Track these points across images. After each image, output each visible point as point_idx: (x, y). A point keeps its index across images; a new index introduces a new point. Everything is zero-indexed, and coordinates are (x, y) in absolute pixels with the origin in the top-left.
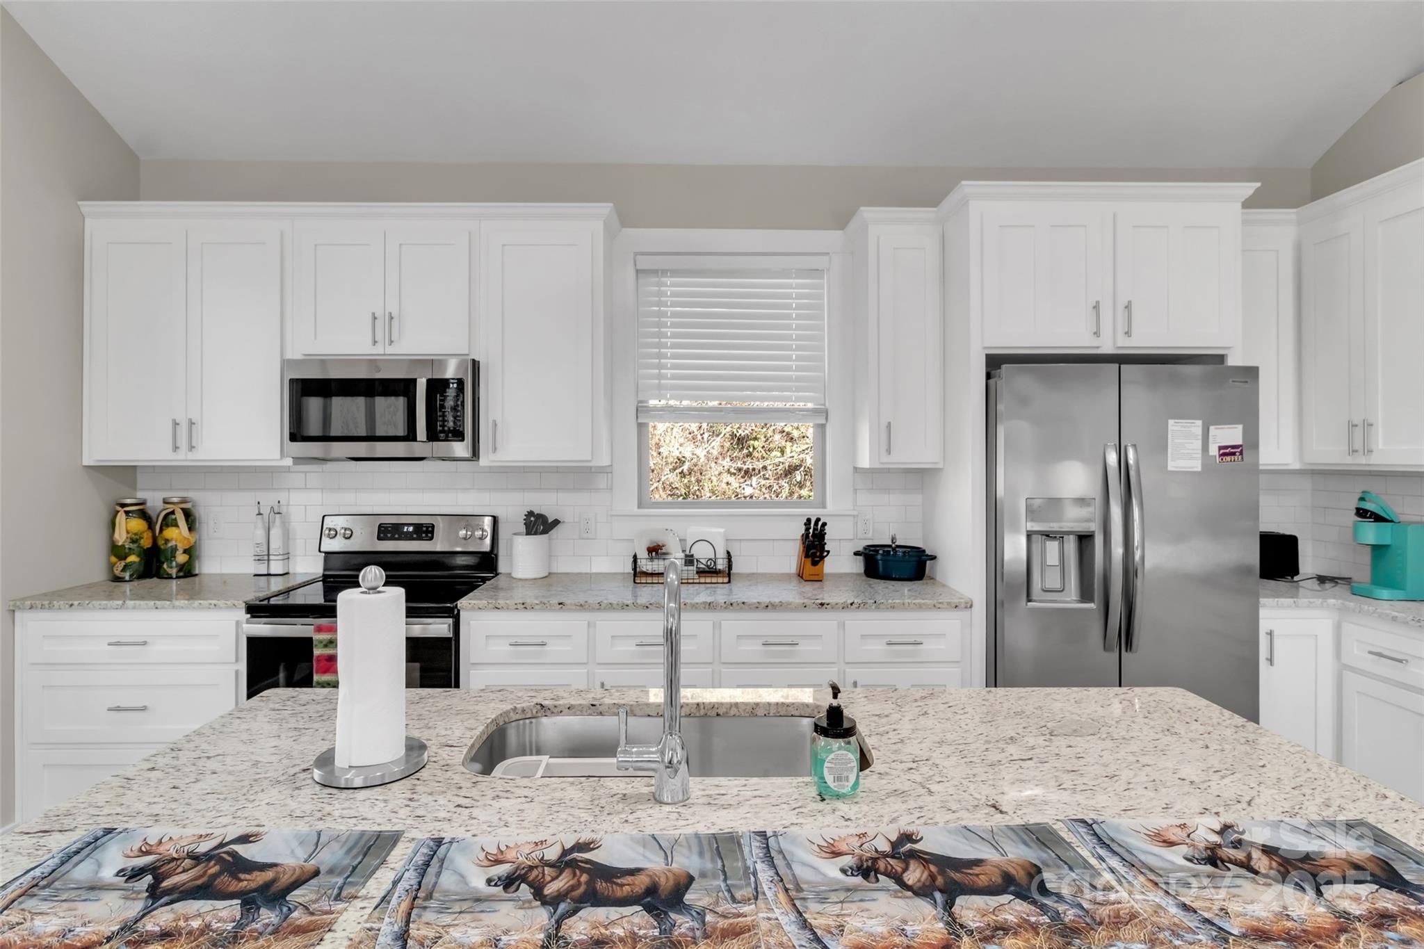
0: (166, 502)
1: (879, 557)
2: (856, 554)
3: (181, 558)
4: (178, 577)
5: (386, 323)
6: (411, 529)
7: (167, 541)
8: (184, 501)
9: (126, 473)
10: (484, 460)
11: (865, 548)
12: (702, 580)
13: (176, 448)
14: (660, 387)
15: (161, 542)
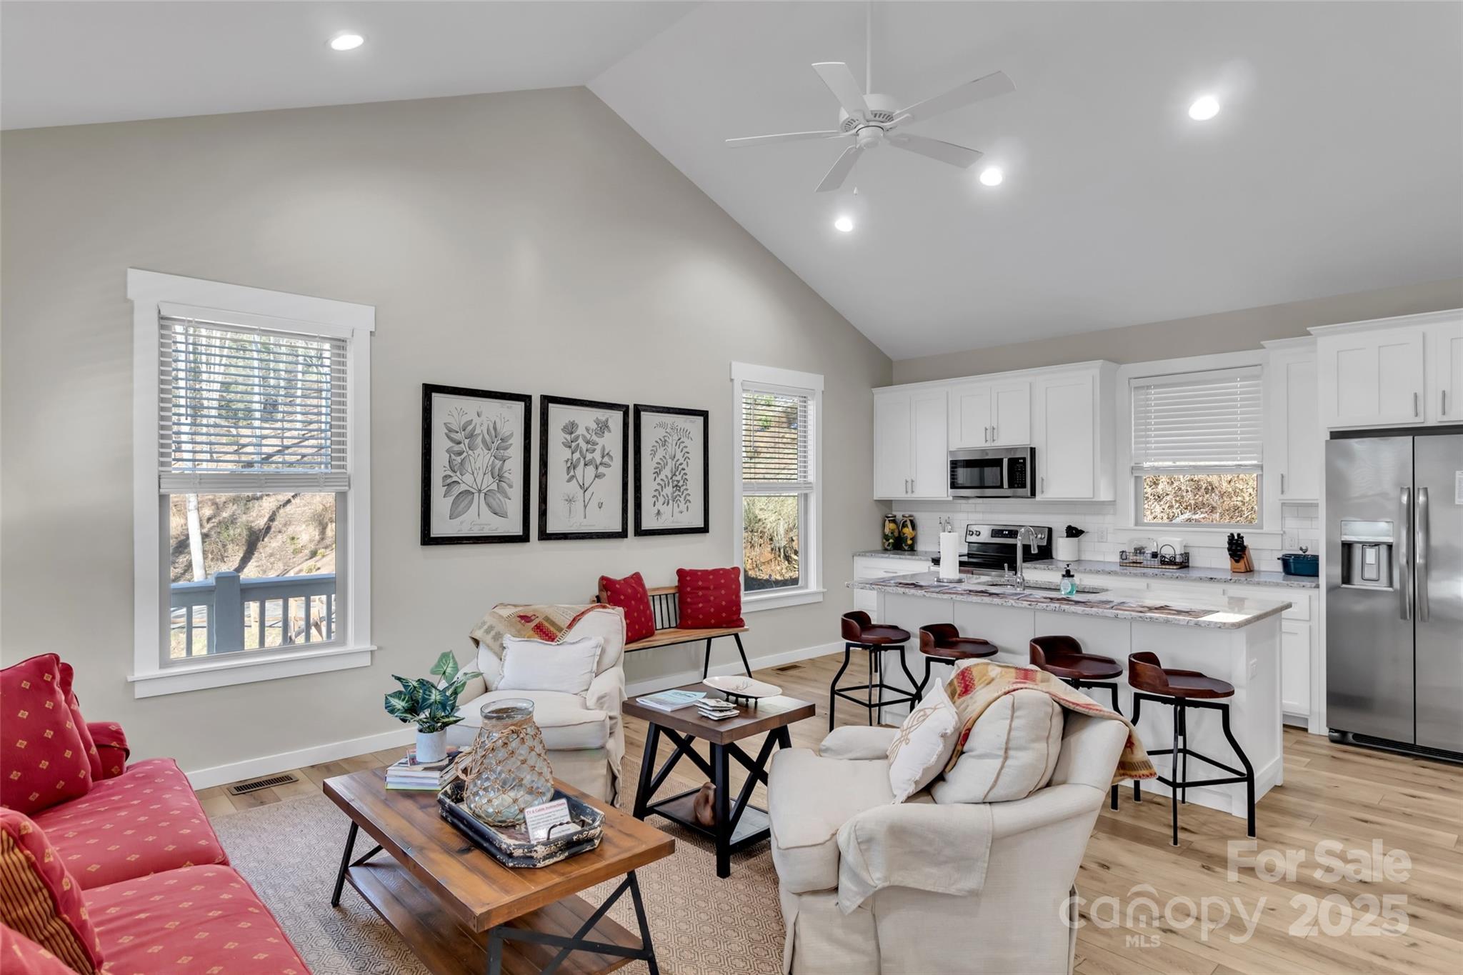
0: (903, 516)
1: (1291, 561)
2: (1279, 559)
3: (909, 542)
4: (908, 551)
5: (992, 431)
6: (1007, 532)
7: (904, 534)
8: (911, 516)
9: (887, 503)
10: (1039, 497)
11: (1283, 556)
12: (1164, 567)
13: (907, 492)
14: (1147, 455)
15: (902, 534)
